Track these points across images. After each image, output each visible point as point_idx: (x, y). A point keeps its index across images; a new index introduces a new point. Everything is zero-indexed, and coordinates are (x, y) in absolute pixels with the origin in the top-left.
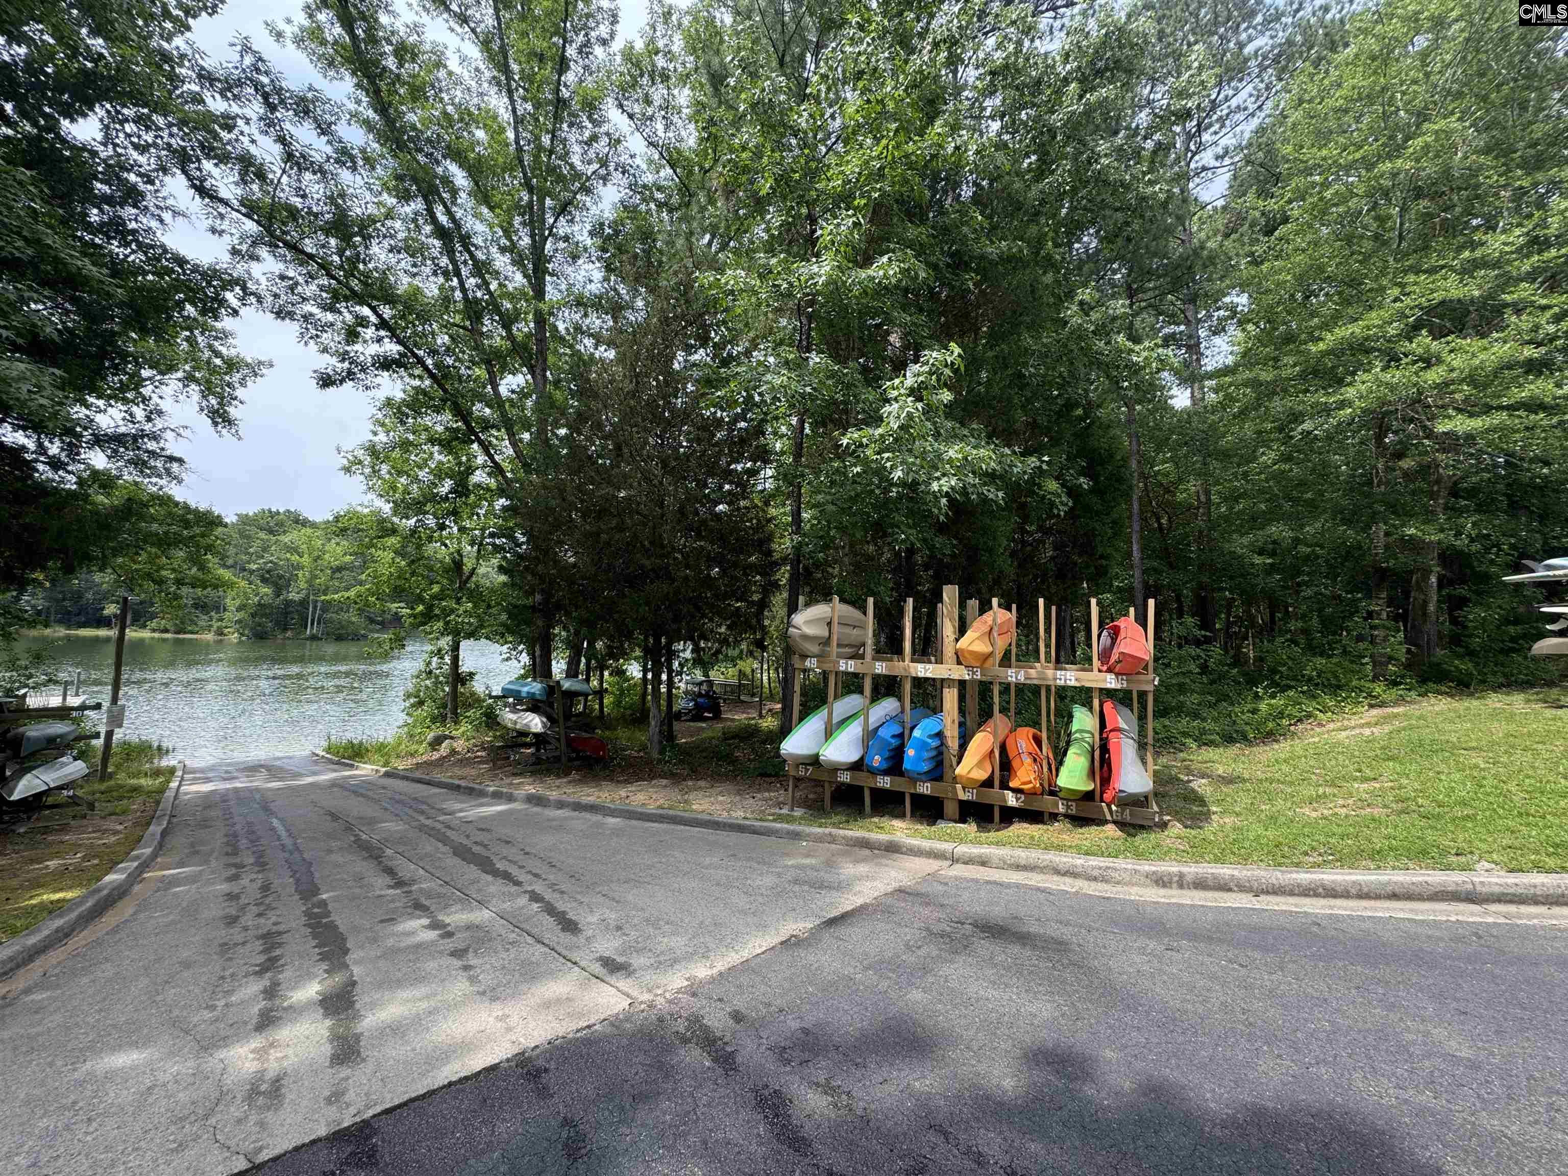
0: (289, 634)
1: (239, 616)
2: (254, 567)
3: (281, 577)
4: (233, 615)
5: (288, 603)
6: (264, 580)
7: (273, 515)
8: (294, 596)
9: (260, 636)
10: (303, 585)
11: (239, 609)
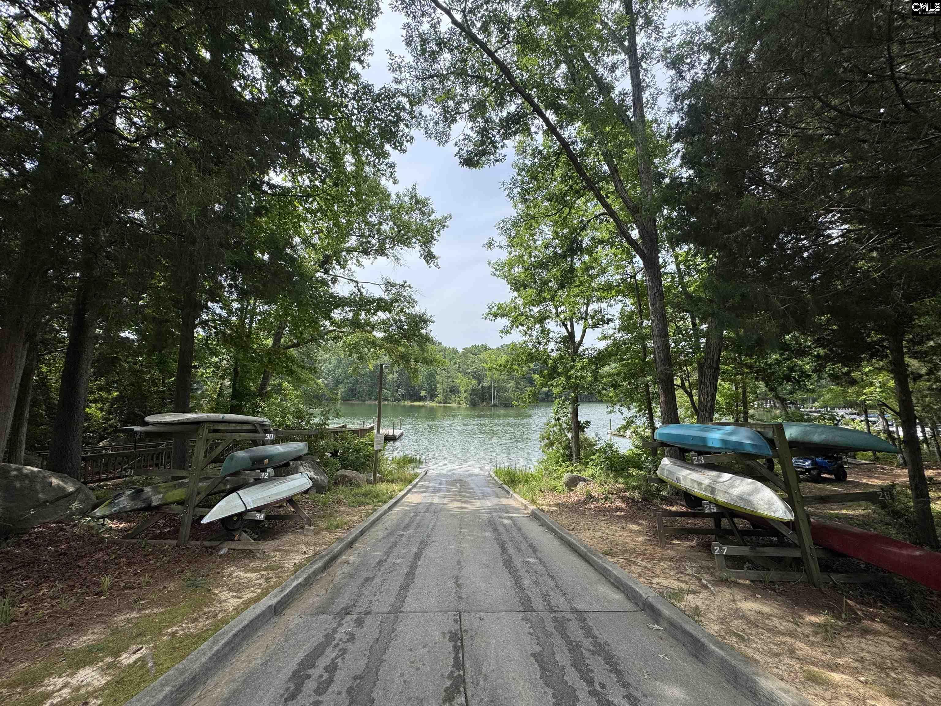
0: (485, 404)
1: (465, 395)
2: (469, 371)
3: (480, 375)
4: (463, 395)
5: (484, 388)
6: (474, 378)
7: (476, 347)
8: (486, 384)
9: (473, 405)
10: (489, 379)
11: (465, 391)
